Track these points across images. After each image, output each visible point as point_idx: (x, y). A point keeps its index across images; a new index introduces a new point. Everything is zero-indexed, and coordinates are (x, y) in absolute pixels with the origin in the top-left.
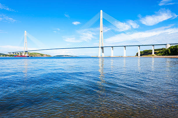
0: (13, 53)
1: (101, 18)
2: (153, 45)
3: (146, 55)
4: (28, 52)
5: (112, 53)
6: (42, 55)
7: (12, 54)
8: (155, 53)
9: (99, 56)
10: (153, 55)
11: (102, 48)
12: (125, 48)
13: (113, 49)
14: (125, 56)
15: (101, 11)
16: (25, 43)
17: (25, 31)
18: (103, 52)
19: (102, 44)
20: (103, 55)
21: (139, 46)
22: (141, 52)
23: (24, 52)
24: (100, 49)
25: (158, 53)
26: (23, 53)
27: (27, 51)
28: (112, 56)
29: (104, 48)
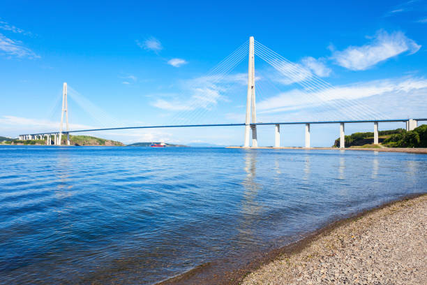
0: (33, 136)
1: (252, 55)
2: (376, 122)
3: (358, 145)
4: (70, 134)
5: (277, 140)
6: (102, 142)
7: (30, 139)
8: (380, 140)
9: (247, 146)
10: (376, 146)
11: (253, 126)
12: (309, 127)
13: (279, 131)
14: (308, 146)
15: (252, 39)
16: (63, 112)
17: (65, 84)
18: (254, 136)
19: (253, 116)
20: (256, 145)
21: (342, 123)
22: (346, 138)
23: (61, 135)
24: (248, 128)
25: (389, 141)
26: (58, 136)
27: (68, 133)
28: (277, 145)
29: (257, 126)
